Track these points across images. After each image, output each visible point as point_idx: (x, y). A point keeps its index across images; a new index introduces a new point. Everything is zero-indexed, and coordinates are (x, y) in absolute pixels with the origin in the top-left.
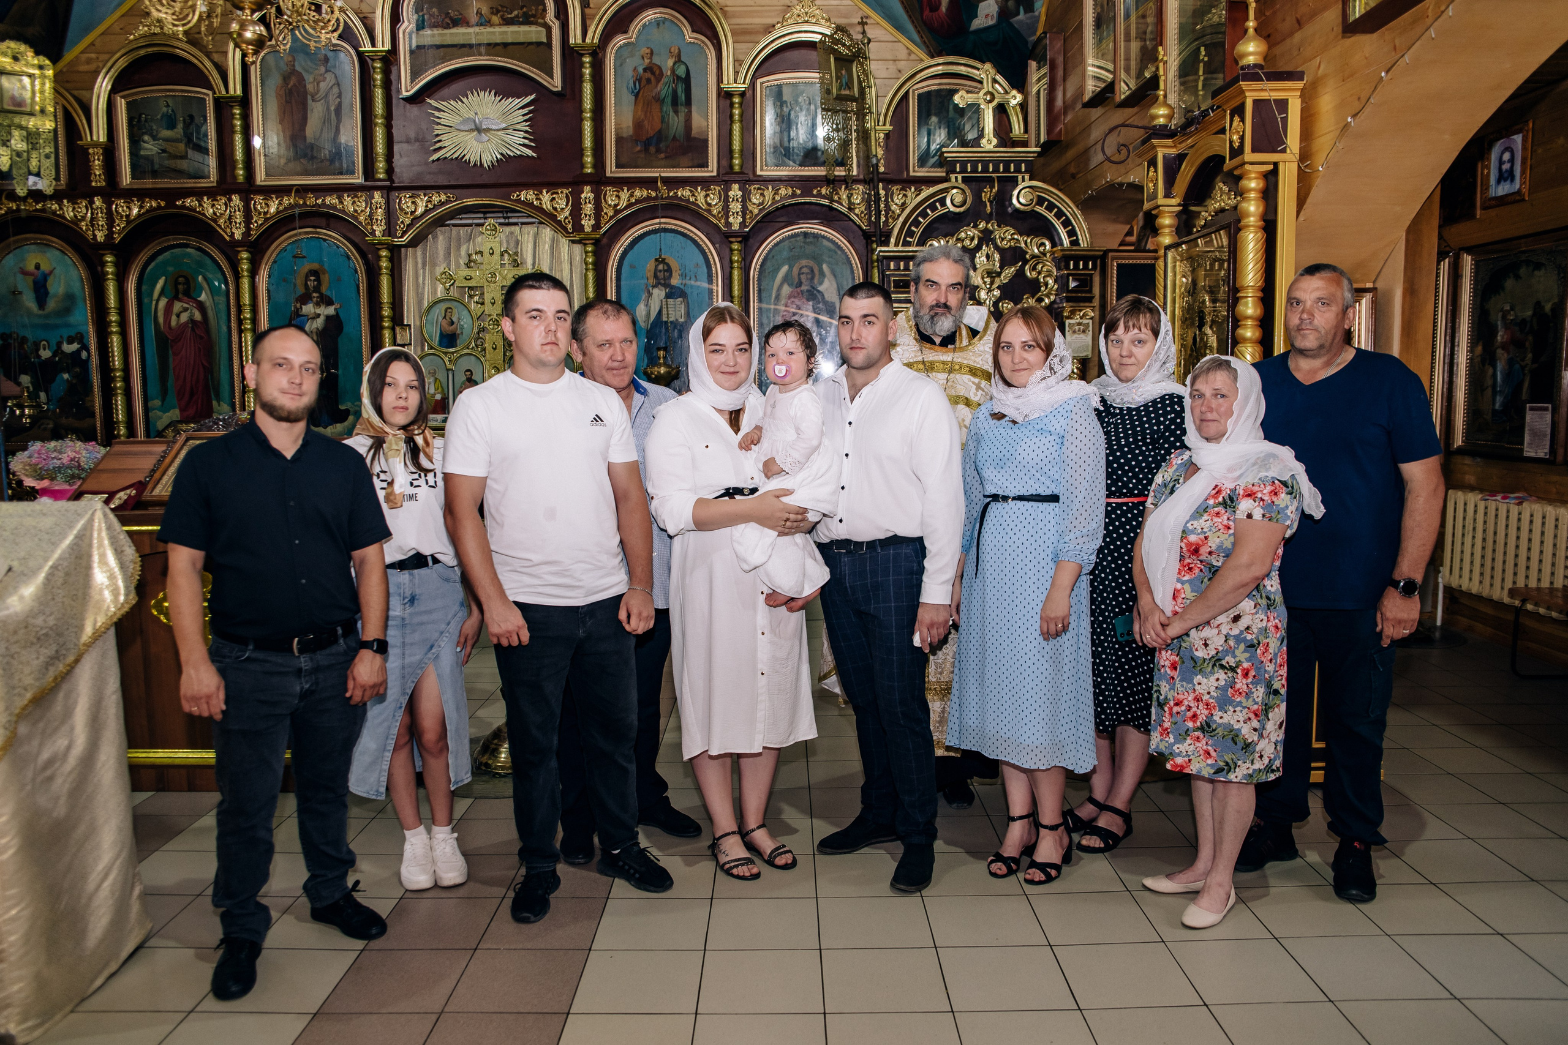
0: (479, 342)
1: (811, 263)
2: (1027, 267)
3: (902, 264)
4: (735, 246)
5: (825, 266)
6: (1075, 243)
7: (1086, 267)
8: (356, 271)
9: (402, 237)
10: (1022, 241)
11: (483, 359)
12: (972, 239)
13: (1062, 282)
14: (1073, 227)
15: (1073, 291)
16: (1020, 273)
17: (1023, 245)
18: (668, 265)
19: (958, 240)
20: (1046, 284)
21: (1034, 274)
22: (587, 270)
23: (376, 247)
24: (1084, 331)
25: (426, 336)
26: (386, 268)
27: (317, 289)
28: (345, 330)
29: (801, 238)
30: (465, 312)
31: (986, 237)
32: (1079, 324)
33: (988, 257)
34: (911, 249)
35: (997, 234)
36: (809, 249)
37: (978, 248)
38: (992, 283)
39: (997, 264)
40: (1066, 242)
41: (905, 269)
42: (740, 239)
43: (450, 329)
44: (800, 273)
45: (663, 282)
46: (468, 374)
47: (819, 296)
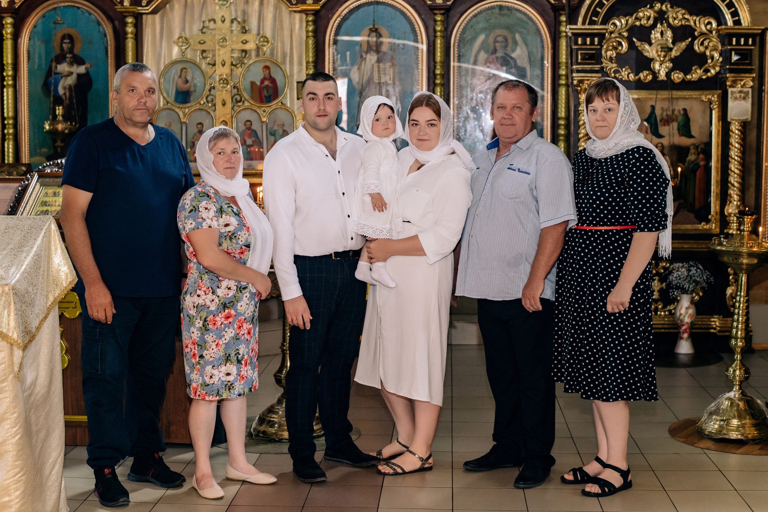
0: (210, 98)
1: (505, 32)
2: (696, 42)
3: (588, 39)
4: (439, 18)
5: (517, 36)
6: (737, 23)
7: (746, 43)
8: (105, 35)
9: (146, 6)
10: (691, 20)
11: (212, 113)
12: (649, 18)
13: (726, 55)
14: (736, 9)
15: (737, 63)
16: (690, 47)
17: (692, 23)
18: (379, 34)
19: (637, 19)
20: (712, 58)
21: (702, 49)
22: (307, 37)
23: (123, 16)
24: (744, 98)
26: (132, 33)
27: (71, 50)
28: (94, 86)
29: (497, 11)
30: (198, 72)
31: (661, 17)
32: (741, 92)
33: (662, 34)
34: (596, 27)
35: (671, 14)
36: (504, 20)
37: (654, 26)
38: (665, 57)
39: (670, 41)
40: (730, 23)
41: (591, 44)
42: (442, 12)
43: (185, 87)
44: (495, 41)
45: (374, 48)
46: (200, 126)
47: (512, 62)
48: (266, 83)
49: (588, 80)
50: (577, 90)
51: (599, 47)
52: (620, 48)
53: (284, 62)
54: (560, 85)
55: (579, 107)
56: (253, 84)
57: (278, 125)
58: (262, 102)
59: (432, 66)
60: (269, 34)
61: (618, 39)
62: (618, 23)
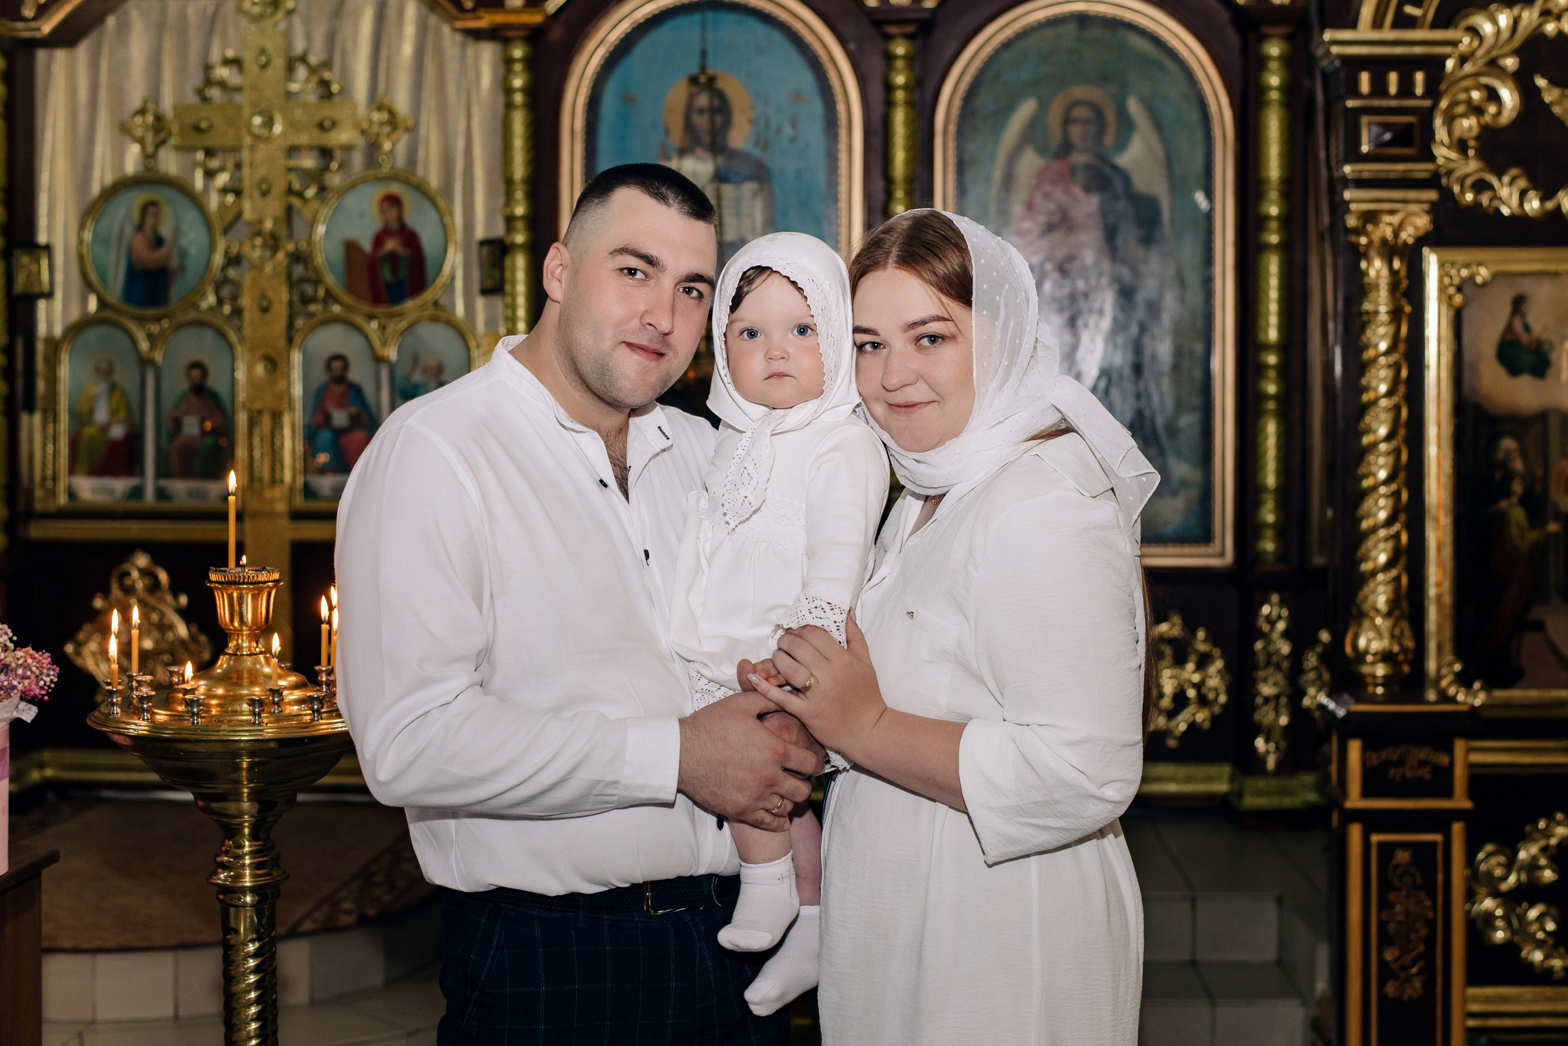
0: (226, 291)
1: (1096, 94)
3: (1393, 78)
4: (899, 48)
5: (1133, 106)
9: (36, 19)
11: (233, 336)
18: (721, 96)
19: (1547, 13)
22: (508, 107)
25: (93, 277)
29: (1071, 28)
30: (191, 216)
34: (1416, 36)
36: (1093, 57)
41: (1401, 94)
42: (910, 29)
43: (150, 257)
44: (1067, 121)
45: (706, 139)
46: (196, 373)
47: (1118, 183)
48: (391, 245)
49: (1392, 212)
50: (1355, 247)
51: (1427, 103)
52: (1492, 109)
53: (447, 188)
54: (1264, 247)
55: (1360, 303)
56: (351, 248)
57: (426, 370)
58: (376, 299)
59: (880, 196)
60: (401, 102)
61: (1484, 80)
62: (1487, 28)
